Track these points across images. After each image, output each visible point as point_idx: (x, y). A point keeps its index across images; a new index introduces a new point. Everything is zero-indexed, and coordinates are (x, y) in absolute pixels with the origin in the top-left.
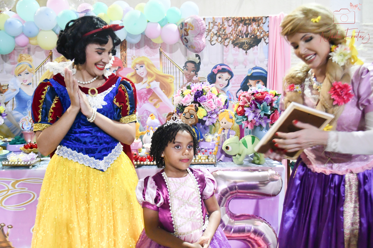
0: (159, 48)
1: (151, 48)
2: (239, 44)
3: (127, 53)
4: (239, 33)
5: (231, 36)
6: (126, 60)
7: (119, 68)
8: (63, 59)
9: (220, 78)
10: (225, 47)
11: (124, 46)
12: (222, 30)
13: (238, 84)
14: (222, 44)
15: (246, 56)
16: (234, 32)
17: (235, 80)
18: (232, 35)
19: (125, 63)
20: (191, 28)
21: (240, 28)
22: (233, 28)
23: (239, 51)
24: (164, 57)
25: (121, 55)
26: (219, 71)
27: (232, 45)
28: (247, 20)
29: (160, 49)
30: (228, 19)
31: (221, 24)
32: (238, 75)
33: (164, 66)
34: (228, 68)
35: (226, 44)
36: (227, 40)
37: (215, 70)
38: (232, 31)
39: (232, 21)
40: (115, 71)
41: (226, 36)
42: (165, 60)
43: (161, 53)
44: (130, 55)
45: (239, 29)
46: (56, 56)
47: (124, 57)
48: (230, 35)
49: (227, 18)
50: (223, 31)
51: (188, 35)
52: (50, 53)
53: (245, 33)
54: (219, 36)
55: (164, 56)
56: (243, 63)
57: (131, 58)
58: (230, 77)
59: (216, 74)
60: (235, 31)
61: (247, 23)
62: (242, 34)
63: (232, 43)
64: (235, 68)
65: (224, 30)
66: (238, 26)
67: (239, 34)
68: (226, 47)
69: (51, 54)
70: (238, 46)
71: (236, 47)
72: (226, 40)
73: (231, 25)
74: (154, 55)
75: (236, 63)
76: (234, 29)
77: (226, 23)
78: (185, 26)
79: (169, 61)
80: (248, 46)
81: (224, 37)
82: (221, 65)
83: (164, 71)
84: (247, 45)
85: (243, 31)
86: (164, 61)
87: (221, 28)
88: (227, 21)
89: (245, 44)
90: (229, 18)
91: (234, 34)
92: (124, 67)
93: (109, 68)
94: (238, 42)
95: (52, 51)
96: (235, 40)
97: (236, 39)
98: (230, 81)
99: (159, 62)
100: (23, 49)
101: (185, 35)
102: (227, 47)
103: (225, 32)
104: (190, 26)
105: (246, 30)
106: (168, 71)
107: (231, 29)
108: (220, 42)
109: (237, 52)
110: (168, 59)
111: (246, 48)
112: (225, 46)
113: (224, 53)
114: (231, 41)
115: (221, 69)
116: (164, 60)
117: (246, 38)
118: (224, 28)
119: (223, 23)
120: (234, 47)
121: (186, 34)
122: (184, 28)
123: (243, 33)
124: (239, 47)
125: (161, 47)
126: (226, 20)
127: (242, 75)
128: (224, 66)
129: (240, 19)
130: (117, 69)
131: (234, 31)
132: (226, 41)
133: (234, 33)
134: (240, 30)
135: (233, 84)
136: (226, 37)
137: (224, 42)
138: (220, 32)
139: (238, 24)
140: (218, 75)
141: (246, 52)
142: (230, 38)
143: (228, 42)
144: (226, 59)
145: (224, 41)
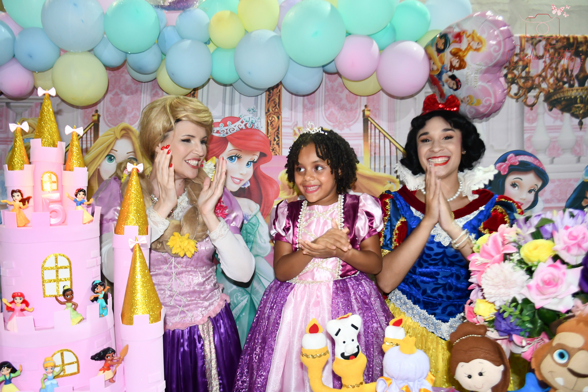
0: (363, 108)
1: (342, 108)
2: (563, 103)
3: (283, 119)
4: (562, 74)
5: (542, 81)
6: (280, 136)
7: (263, 155)
8: (123, 132)
9: (514, 185)
10: (527, 109)
11: (275, 102)
12: (520, 68)
13: (559, 201)
14: (520, 100)
15: (581, 133)
16: (549, 72)
17: (552, 192)
18: (545, 79)
19: (278, 144)
20: (475, 45)
21: (564, 62)
22: (548, 61)
23: (562, 120)
24: (373, 132)
25: (268, 123)
26: (513, 169)
27: (546, 104)
28: (581, 43)
29: (364, 111)
30: (534, 41)
31: (517, 51)
32: (559, 180)
33: (375, 153)
34: (536, 163)
35: (531, 101)
36: (532, 91)
37: (501, 166)
38: (544, 70)
39: (546, 45)
40: (252, 163)
41: (530, 82)
42: (377, 138)
43: (366, 120)
44: (290, 124)
45: (563, 65)
46: (107, 124)
47: (274, 128)
48: (541, 79)
49: (532, 38)
50: (523, 70)
51: (464, 68)
52: (93, 116)
53: (577, 76)
54: (513, 82)
55: (375, 127)
56: (573, 151)
57: (292, 131)
58: (540, 184)
59: (505, 177)
60: (551, 69)
61: (582, 51)
62: (570, 77)
63: (546, 100)
64: (552, 162)
65: (525, 66)
66: (561, 57)
67: (562, 78)
68: (529, 108)
69: (95, 118)
70: (560, 106)
71: (555, 110)
72: (529, 91)
73: (541, 54)
74: (348, 126)
75: (555, 149)
76: (550, 64)
77: (529, 51)
78: (455, 42)
79: (387, 141)
80: (585, 107)
81: (524, 83)
82: (518, 153)
83: (373, 166)
84: (582, 106)
85: (572, 71)
86: (373, 140)
87: (517, 62)
88: (532, 44)
89: (577, 103)
90: (538, 39)
91: (551, 77)
92: (273, 154)
93: (235, 156)
94: (559, 97)
95: (99, 113)
96: (552, 91)
97: (555, 90)
98: (540, 193)
99: (361, 142)
100: (30, 107)
101: (452, 67)
102: (532, 109)
103: (528, 73)
104: (473, 39)
105: (579, 69)
106: (385, 166)
107: (541, 64)
108: (516, 97)
109: (558, 123)
110: (385, 136)
111: (581, 112)
112: (529, 106)
113: (526, 124)
114: (542, 94)
115: (518, 164)
116: (373, 138)
117: (581, 88)
118: (525, 63)
119: (522, 49)
120: (551, 110)
121: (457, 65)
122: (453, 47)
123: (572, 76)
124: (563, 110)
125: (366, 106)
126: (530, 42)
127: (570, 180)
128: (526, 157)
129: (565, 41)
130: (256, 158)
131: (549, 70)
132: (529, 94)
133: (549, 76)
134: (566, 67)
135: (546, 201)
136: (529, 84)
137: (526, 96)
138: (515, 72)
139: (559, 54)
140: (511, 179)
141: (581, 124)
142: (539, 86)
143: (534, 97)
144: (529, 139)
145: (524, 94)
